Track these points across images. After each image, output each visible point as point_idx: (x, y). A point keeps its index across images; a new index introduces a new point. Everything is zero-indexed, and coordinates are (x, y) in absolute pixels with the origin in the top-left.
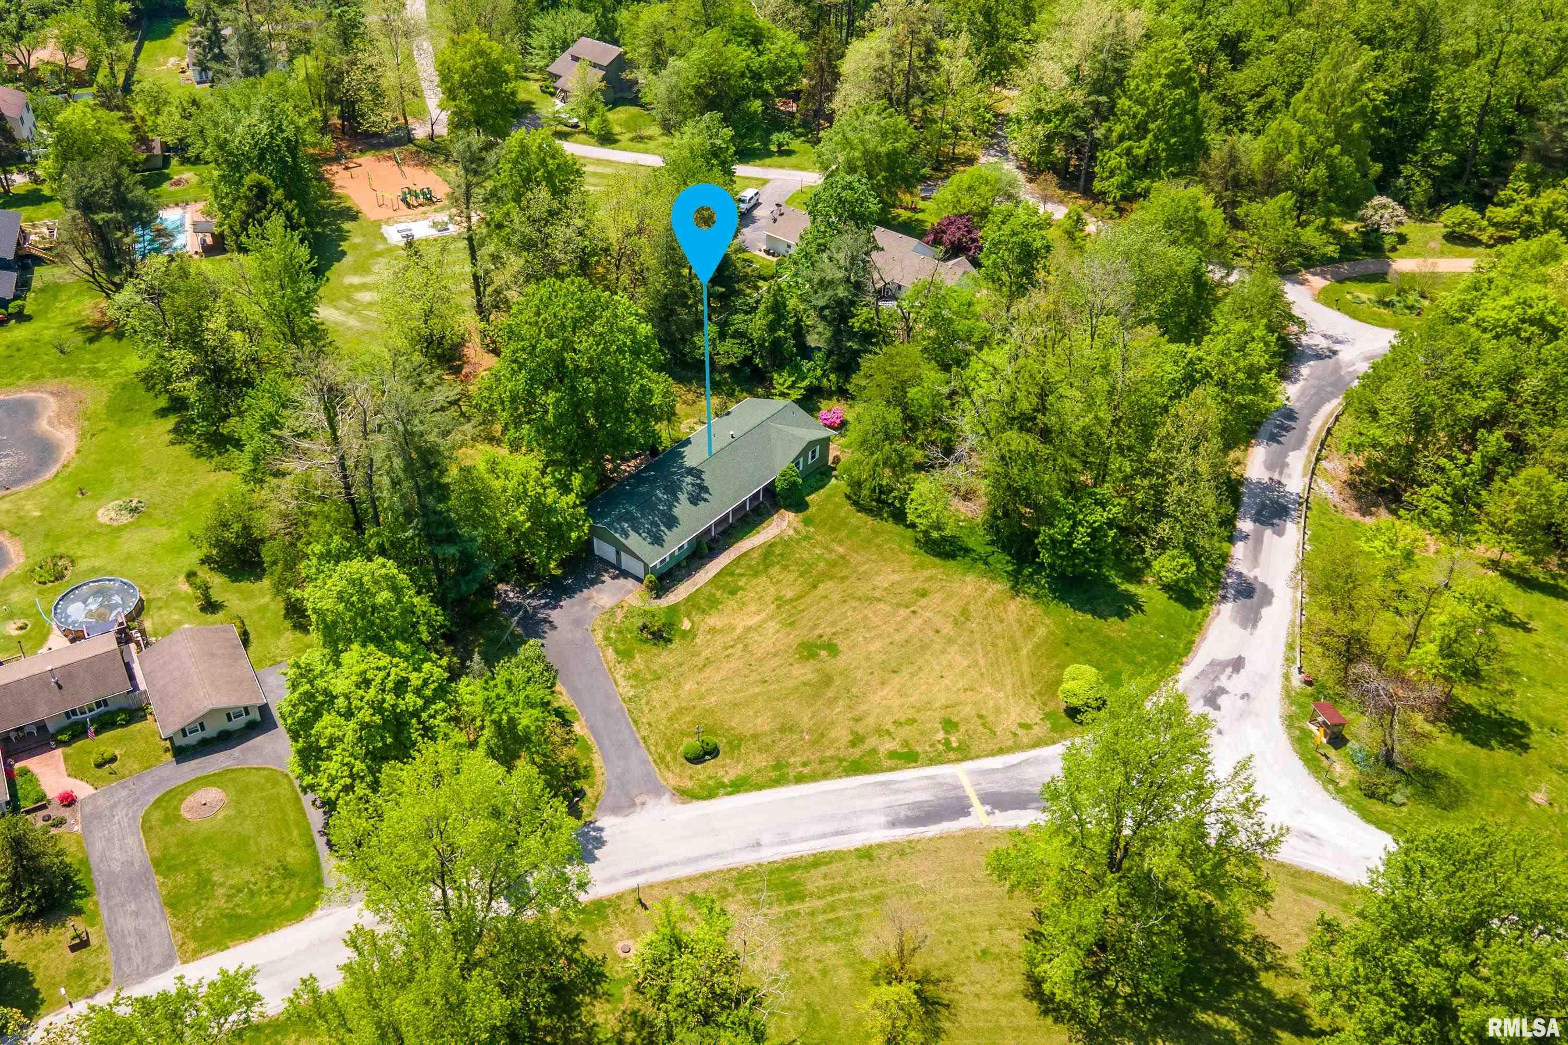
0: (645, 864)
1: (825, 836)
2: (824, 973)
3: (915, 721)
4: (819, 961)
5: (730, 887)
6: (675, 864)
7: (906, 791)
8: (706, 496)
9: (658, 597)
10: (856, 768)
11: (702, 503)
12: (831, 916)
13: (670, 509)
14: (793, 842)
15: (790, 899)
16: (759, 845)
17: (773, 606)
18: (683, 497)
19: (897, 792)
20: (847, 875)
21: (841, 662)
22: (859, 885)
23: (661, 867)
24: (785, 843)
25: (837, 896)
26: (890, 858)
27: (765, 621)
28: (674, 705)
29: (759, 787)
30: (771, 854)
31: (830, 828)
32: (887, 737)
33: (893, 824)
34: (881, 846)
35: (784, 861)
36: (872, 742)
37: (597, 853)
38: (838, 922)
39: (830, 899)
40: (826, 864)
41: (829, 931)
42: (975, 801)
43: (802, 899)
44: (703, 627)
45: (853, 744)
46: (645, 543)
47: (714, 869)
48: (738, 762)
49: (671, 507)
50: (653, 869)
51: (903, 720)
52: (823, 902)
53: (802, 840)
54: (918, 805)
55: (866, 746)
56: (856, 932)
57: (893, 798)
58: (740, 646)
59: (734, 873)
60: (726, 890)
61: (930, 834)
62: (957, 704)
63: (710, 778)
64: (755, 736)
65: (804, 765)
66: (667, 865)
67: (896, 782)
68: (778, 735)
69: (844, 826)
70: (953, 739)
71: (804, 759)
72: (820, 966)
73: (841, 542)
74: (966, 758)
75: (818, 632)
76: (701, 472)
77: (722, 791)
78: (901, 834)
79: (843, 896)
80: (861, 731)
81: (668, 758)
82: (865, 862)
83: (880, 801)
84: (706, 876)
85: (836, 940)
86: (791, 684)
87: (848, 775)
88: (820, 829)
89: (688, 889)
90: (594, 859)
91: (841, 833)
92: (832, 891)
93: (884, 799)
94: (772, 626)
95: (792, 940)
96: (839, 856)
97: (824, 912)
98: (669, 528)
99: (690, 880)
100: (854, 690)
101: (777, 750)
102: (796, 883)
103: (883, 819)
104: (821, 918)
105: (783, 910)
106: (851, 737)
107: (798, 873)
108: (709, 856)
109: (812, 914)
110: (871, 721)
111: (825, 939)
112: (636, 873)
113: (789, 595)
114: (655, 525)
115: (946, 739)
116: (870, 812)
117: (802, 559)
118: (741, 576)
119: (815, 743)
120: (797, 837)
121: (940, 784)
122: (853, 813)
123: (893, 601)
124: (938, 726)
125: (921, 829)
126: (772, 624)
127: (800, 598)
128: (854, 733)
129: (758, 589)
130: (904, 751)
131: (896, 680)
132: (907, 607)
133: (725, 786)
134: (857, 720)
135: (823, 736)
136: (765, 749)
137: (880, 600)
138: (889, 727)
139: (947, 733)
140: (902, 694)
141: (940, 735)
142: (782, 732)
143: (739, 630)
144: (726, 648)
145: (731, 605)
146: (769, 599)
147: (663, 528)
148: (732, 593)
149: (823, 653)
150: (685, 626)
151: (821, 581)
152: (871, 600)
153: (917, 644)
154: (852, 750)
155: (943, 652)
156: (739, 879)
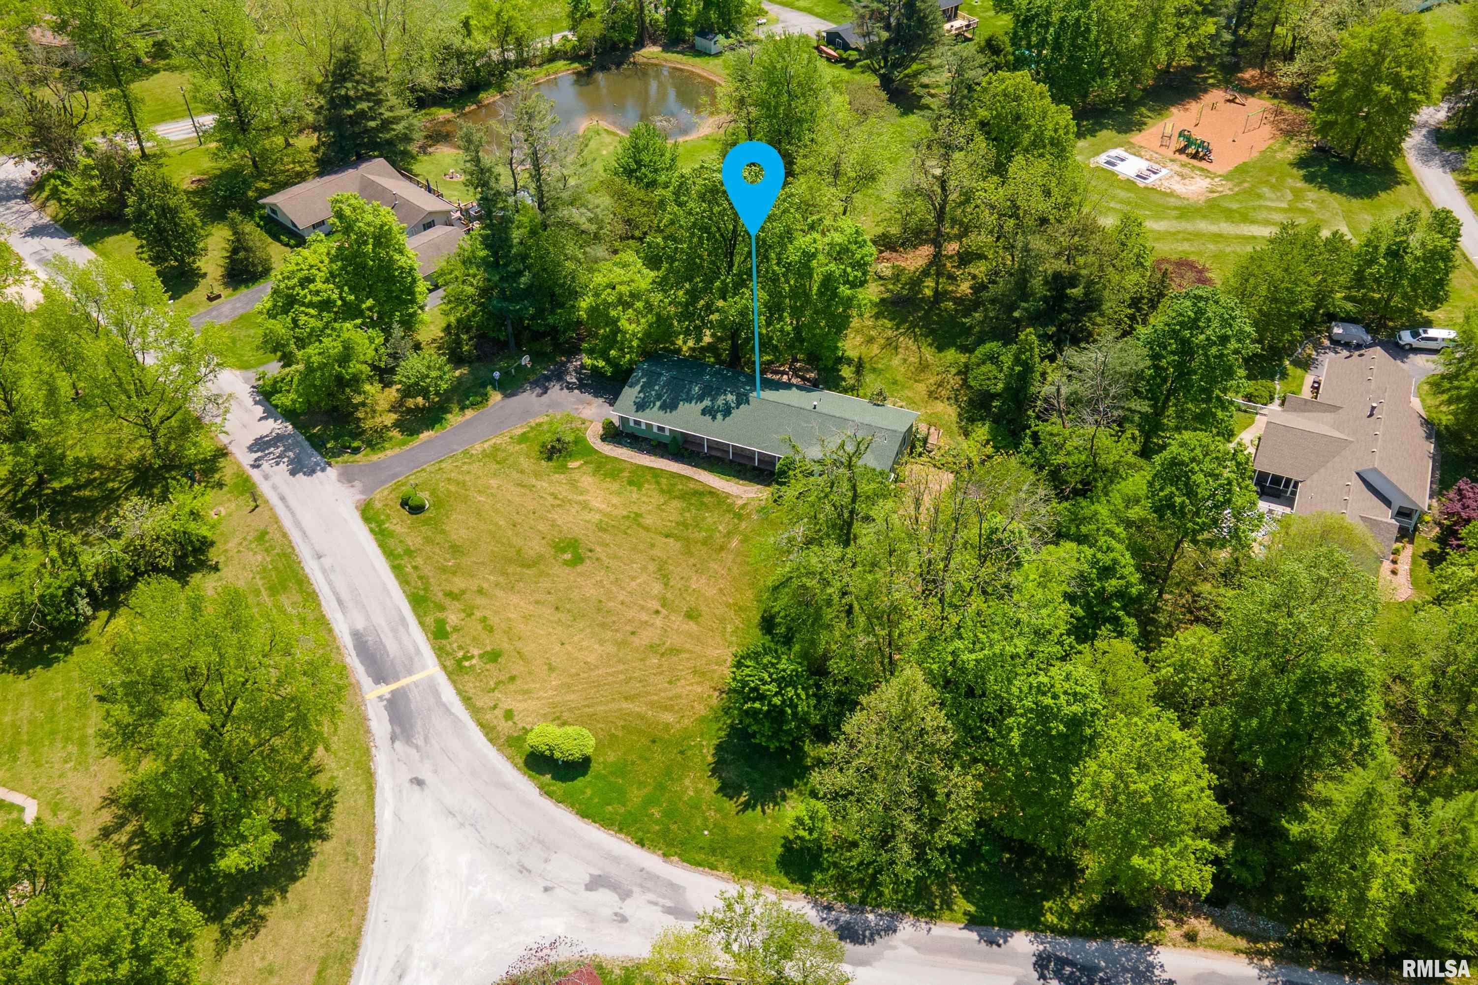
0: (291, 501)
1: (336, 594)
3: (491, 631)
5: (277, 552)
6: (293, 514)
7: (397, 637)
9: (604, 439)
10: (418, 602)
13: (684, 400)
14: (327, 577)
15: (270, 588)
16: (320, 557)
17: (625, 513)
18: (706, 403)
19: (394, 631)
21: (557, 570)
23: (289, 510)
24: (325, 571)
27: (600, 511)
28: (468, 478)
29: (382, 546)
30: (312, 568)
31: (345, 595)
32: (463, 615)
33: (357, 636)
34: (330, 631)
35: (306, 576)
36: (455, 606)
37: (300, 475)
42: (393, 686)
43: (273, 595)
44: (576, 475)
45: (449, 594)
47: (293, 539)
48: (409, 528)
49: (688, 398)
50: (288, 507)
51: (490, 623)
53: (330, 583)
54: (381, 647)
55: (447, 602)
57: (387, 630)
58: (557, 502)
59: (290, 550)
60: (274, 550)
61: (349, 660)
62: (524, 659)
63: (388, 516)
64: (442, 532)
65: (416, 568)
68: (447, 545)
69: (350, 604)
70: (474, 661)
71: (422, 566)
74: (450, 674)
75: (596, 547)
76: (748, 403)
77: (373, 525)
78: (347, 641)
80: (467, 596)
83: (380, 621)
84: (285, 535)
86: (517, 542)
87: (407, 596)
89: (271, 528)
91: (340, 602)
93: (385, 624)
94: (595, 518)
99: (280, 528)
100: (521, 584)
101: (429, 548)
102: (286, 589)
103: (360, 625)
105: (260, 586)
106: (456, 591)
107: (296, 587)
110: (480, 601)
112: (282, 498)
113: (648, 521)
114: (659, 397)
115: (472, 657)
116: (368, 618)
117: (704, 519)
118: (658, 483)
119: (444, 570)
120: (332, 577)
121: (411, 659)
122: (364, 607)
123: (669, 595)
124: (489, 649)
125: (353, 653)
126: (598, 517)
127: (647, 529)
128: (463, 592)
129: (644, 499)
130: (449, 629)
131: (547, 612)
132: (663, 606)
133: (379, 526)
134: (480, 591)
135: (454, 573)
136: (428, 540)
137: (666, 585)
138: (478, 614)
139: (481, 656)
140: (526, 618)
141: (476, 652)
142: (452, 547)
143: (581, 498)
144: (552, 494)
145: (615, 486)
146: (635, 509)
147: (658, 404)
148: (631, 483)
149: (568, 556)
150: (572, 464)
151: (677, 538)
152: (665, 578)
153: (609, 620)
154: (440, 594)
155: (601, 642)
156: (284, 554)
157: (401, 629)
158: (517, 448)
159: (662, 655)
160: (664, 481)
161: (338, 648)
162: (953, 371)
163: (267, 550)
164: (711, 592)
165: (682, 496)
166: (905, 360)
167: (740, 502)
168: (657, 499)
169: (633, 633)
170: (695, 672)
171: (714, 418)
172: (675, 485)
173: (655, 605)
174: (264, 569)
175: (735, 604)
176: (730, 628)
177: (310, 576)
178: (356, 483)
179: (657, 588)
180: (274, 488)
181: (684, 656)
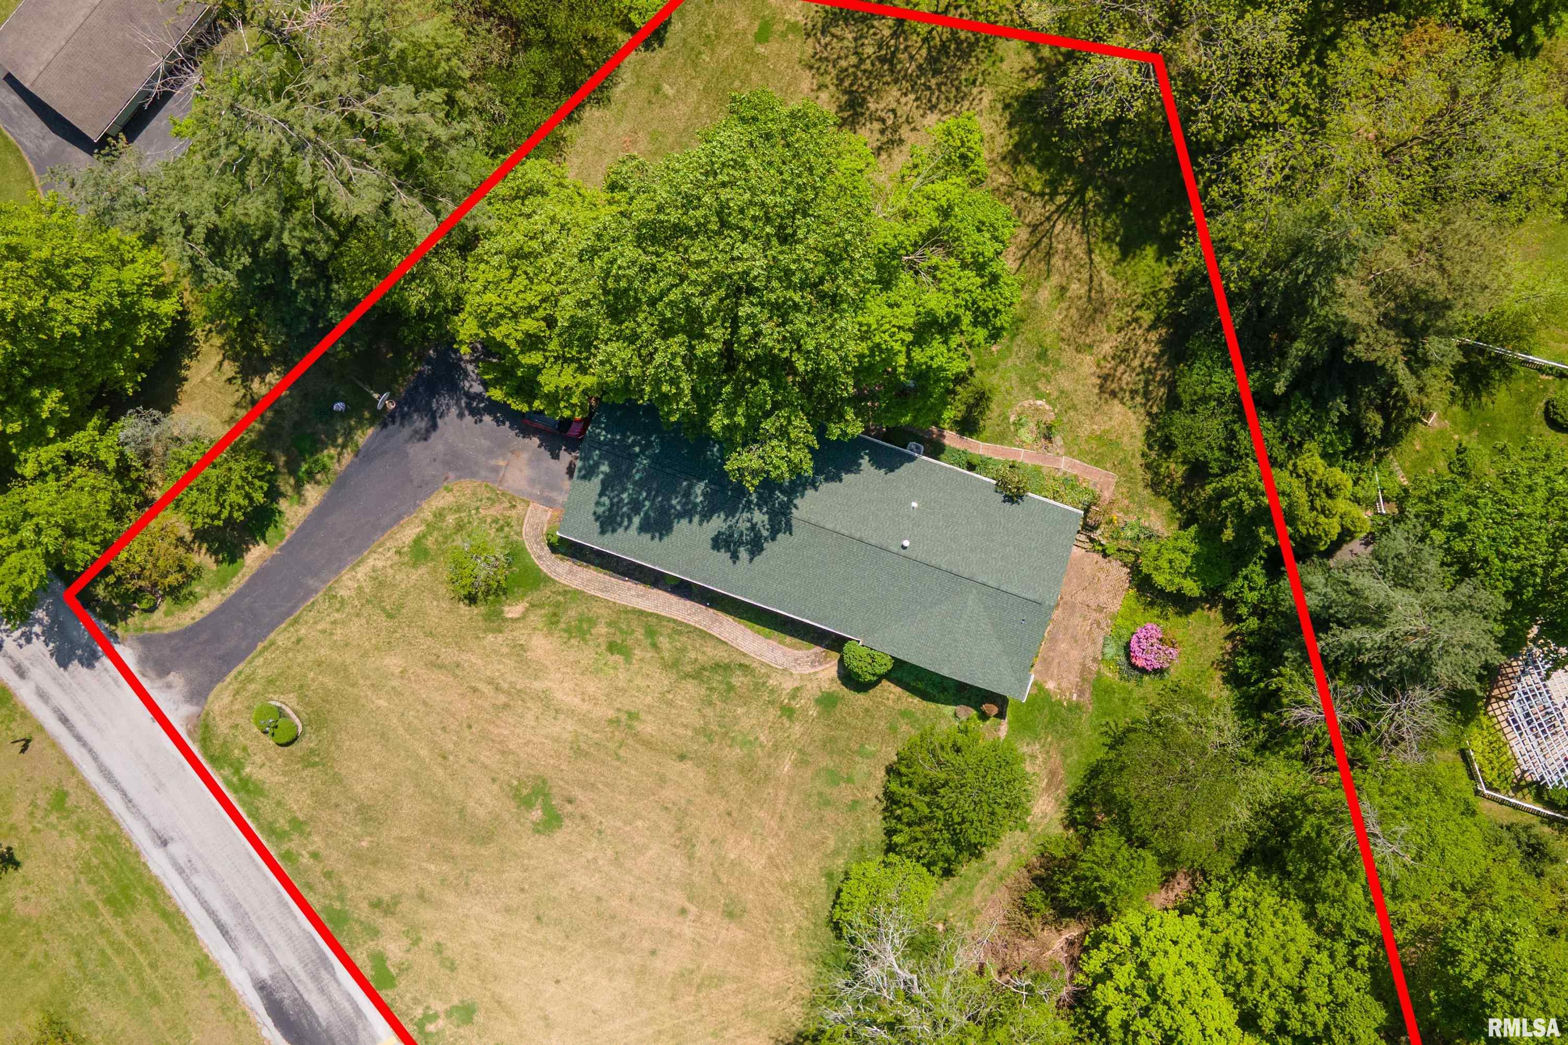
0: (81, 725)
1: (211, 913)
2: (35, 966)
3: (453, 968)
4: (46, 955)
5: (94, 831)
6: (95, 758)
7: (322, 991)
8: (743, 554)
9: (554, 548)
11: (724, 556)
12: (109, 951)
13: (680, 516)
14: (187, 881)
15: (110, 901)
16: (165, 843)
17: (611, 714)
18: (718, 523)
19: (316, 978)
20: (168, 955)
21: (529, 843)
22: (161, 971)
23: (85, 744)
24: (180, 871)
25: (136, 950)
26: (212, 996)
27: (571, 713)
28: (349, 657)
30: (159, 864)
31: (226, 917)
32: (406, 942)
33: (262, 988)
34: (224, 983)
35: (155, 879)
36: (390, 925)
37: (75, 665)
38: (105, 960)
39: (130, 944)
40: (172, 926)
41: (91, 955)
43: (117, 914)
44: (521, 634)
45: (376, 904)
46: (591, 507)
47: (111, 806)
48: (284, 774)
49: (687, 513)
50: (79, 738)
51: (448, 953)
52: (122, 937)
53: (196, 892)
54: (305, 1008)
55: (378, 920)
56: (102, 984)
57: (303, 976)
58: (502, 699)
59: (113, 830)
60: (88, 828)
61: (265, 1033)
62: (509, 1013)
63: (245, 749)
64: (337, 779)
65: (315, 855)
66: (90, 751)
67: (333, 975)
68: (351, 808)
69: (237, 932)
70: (441, 1023)
71: (324, 853)
72: (41, 959)
73: (802, 762)
75: (577, 793)
76: (789, 529)
78: (253, 1001)
79: (141, 958)
80: (405, 906)
81: (252, 687)
82: (194, 970)
83: (289, 960)
84: (96, 799)
85: (81, 966)
86: (455, 791)
88: (218, 904)
89: (70, 786)
90: (63, 663)
91: (224, 931)
92: (140, 944)
93: (299, 969)
94: (566, 728)
95: (61, 919)
96: (188, 936)
97: (112, 944)
98: (643, 528)
99: (83, 784)
100: (477, 877)
101: (324, 815)
102: (132, 902)
103: (265, 973)
104: (102, 942)
105: (92, 897)
106: (386, 898)
107: (146, 899)
108: (124, 794)
109: (103, 931)
110: (426, 914)
111: (78, 954)
112: (64, 720)
113: (648, 727)
114: (636, 506)
115: (436, 1016)
116: (272, 959)
117: (736, 720)
118: (655, 646)
119: (358, 857)
120: (197, 880)
121: (352, 1027)
122: (259, 937)
123: (696, 878)
124: (456, 1001)
125: (269, 1021)
126: (571, 725)
127: (648, 744)
128: (396, 900)
129: (639, 681)
130: (393, 971)
131: (523, 925)
132: (690, 899)
133: (237, 771)
134: (422, 897)
135: (375, 862)
136: (320, 799)
137: (690, 857)
138: (428, 940)
139: (449, 1014)
140: (498, 940)
141: (438, 1006)
142: (359, 810)
143: (537, 685)
144: (490, 681)
145: (587, 656)
146: (625, 702)
147: (636, 520)
148: (612, 647)
149: (537, 814)
150: (513, 611)
151: (699, 761)
152: (687, 845)
153: (614, 933)
154: (364, 905)
155: (611, 973)
156: (108, 837)
157: (324, 974)
158: (415, 575)
159: (699, 988)
160: (664, 642)
161: (244, 1014)
162: (1147, 316)
163: (77, 828)
164: (757, 865)
165: (697, 675)
166: (1063, 289)
167: (789, 685)
168: (662, 680)
169: (653, 953)
170: (746, 1014)
171: (735, 557)
172: (684, 650)
173: (678, 898)
174: (88, 867)
175: (794, 883)
176: (789, 929)
177: (162, 879)
178: (173, 677)
179: (678, 863)
180: (42, 695)
181: (729, 986)
